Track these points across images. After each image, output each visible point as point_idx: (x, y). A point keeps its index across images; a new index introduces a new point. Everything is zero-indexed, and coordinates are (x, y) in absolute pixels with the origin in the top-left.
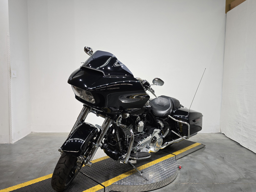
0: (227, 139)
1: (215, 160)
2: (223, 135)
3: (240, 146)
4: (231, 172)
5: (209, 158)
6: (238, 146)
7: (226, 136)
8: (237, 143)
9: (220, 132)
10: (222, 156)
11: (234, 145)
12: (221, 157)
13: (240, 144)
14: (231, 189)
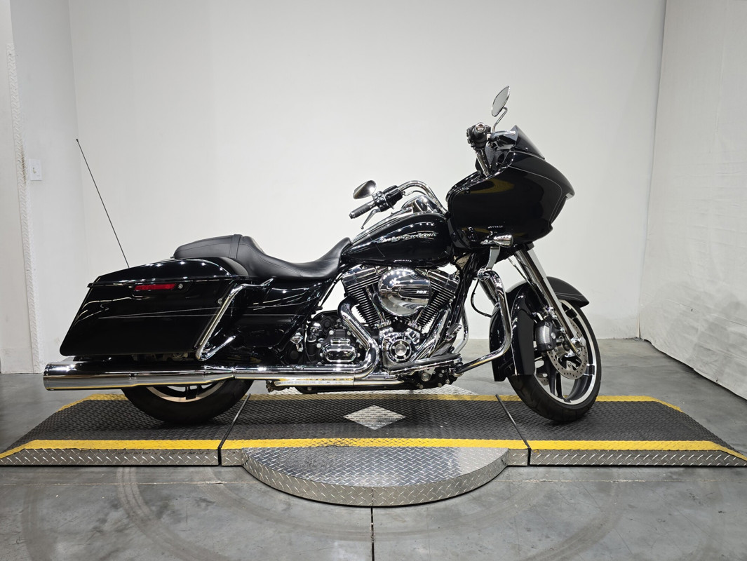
0: (657, 354)
2: (646, 344)
3: (693, 376)
6: (687, 375)
7: (654, 347)
8: (680, 365)
9: (638, 336)
11: (677, 372)
13: (695, 369)
14: (665, 495)
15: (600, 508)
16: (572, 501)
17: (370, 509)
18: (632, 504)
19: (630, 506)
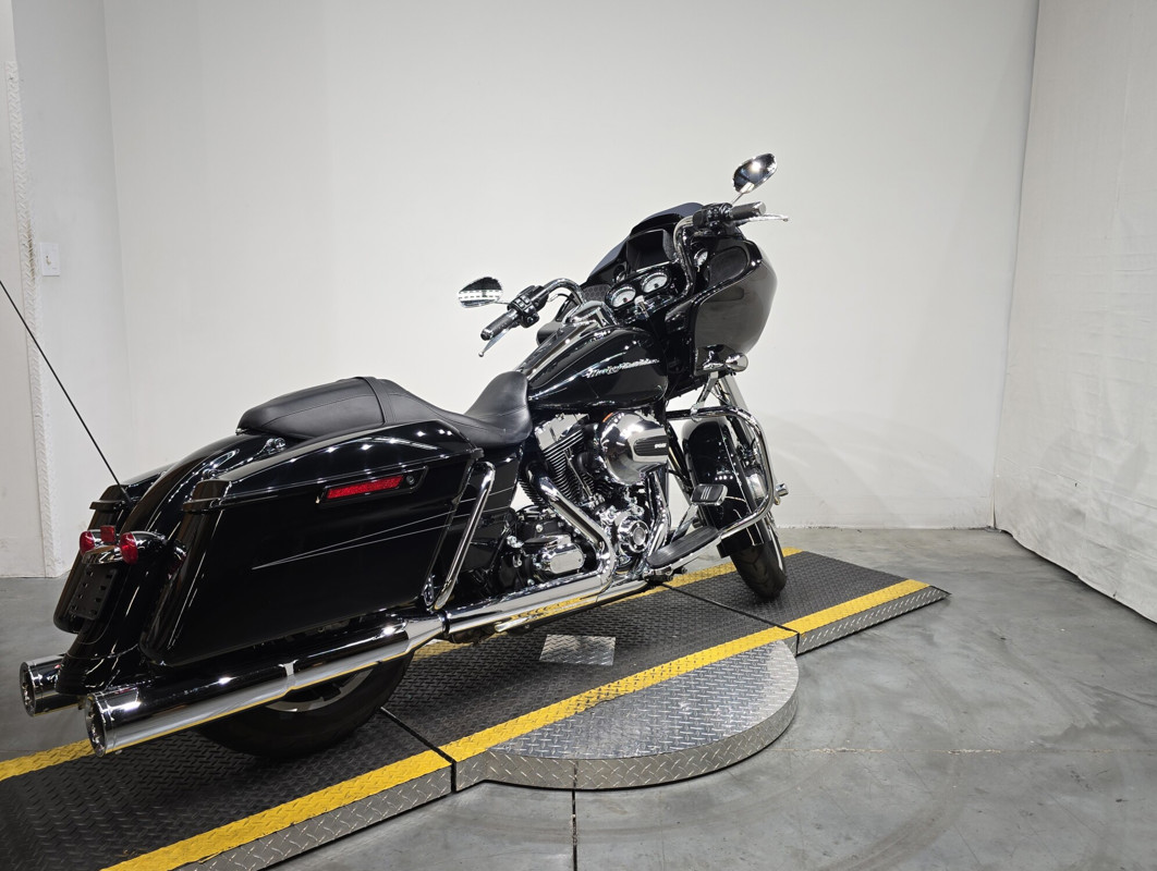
0: (1021, 553)
1: (965, 647)
2: (1004, 538)
3: (1078, 588)
4: (1034, 698)
5: (936, 639)
6: (1068, 586)
7: (1017, 542)
8: (1064, 574)
9: (992, 525)
10: (996, 630)
11: (1053, 582)
12: (992, 634)
13: (1080, 577)
14: (1032, 773)
15: (930, 793)
16: (888, 782)
17: (570, 794)
18: (981, 787)
19: (977, 790)
